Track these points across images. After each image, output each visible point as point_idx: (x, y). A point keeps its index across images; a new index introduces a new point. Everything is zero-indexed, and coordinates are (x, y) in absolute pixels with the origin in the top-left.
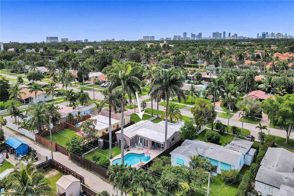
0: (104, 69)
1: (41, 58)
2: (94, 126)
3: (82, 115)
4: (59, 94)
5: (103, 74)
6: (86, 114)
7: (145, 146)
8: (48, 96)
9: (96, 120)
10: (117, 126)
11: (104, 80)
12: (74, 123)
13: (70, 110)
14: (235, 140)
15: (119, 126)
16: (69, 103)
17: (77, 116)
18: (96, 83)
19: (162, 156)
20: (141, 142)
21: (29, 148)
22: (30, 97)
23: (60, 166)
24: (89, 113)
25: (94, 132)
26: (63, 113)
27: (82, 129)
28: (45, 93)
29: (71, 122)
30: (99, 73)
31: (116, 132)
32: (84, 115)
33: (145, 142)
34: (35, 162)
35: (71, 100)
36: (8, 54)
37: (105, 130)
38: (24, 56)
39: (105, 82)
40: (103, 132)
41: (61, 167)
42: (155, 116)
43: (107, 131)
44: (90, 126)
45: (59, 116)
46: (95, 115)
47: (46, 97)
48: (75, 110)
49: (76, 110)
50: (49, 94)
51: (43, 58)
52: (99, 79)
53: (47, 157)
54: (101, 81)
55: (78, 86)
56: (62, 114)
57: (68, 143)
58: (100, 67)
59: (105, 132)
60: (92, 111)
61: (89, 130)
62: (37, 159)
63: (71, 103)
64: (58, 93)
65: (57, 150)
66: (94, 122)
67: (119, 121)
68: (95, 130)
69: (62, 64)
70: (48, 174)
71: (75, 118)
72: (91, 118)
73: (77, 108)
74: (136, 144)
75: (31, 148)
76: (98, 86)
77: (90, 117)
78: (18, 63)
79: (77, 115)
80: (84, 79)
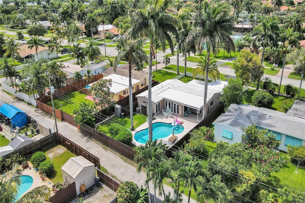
0: (115, 20)
1: (43, 12)
2: (109, 89)
3: (92, 75)
4: (65, 51)
5: (114, 27)
6: (97, 74)
7: (175, 112)
8: (51, 52)
9: (110, 81)
10: (137, 87)
11: (116, 33)
12: (83, 84)
13: (78, 68)
14: (297, 103)
15: (139, 88)
16: (76, 60)
17: (86, 76)
18: (107, 37)
19: (201, 127)
20: (170, 108)
21: (28, 118)
22: (31, 54)
23: (67, 142)
24: (100, 72)
25: (109, 96)
26: (69, 72)
27: (93, 92)
28: (48, 49)
29: (80, 84)
30: (110, 25)
31: (137, 96)
32: (94, 74)
33: (175, 108)
34: (36, 135)
35: (78, 57)
36: (7, 8)
37: (123, 93)
38: (25, 10)
39: (117, 35)
40: (120, 95)
41: (69, 144)
42: (182, 74)
43: (125, 93)
44: (103, 89)
45: (65, 77)
46: (109, 74)
47: (49, 54)
48: (83, 69)
49: (85, 69)
50: (52, 50)
51: (46, 11)
52: (109, 33)
53: (50, 129)
54: (112, 35)
55: (87, 41)
56: (68, 74)
57: (76, 110)
58: (111, 19)
59: (123, 95)
60: (105, 69)
61: (103, 94)
62: (38, 132)
63: (78, 60)
64: (64, 49)
65: (63, 120)
66: (108, 83)
67: (139, 81)
68: (110, 93)
69: (66, 15)
70: (53, 152)
71: (84, 78)
72: (104, 78)
73: (85, 66)
74: (163, 110)
75: (30, 117)
76: (109, 40)
77: (102, 76)
78: (18, 17)
79: (86, 74)
80: (93, 32)
